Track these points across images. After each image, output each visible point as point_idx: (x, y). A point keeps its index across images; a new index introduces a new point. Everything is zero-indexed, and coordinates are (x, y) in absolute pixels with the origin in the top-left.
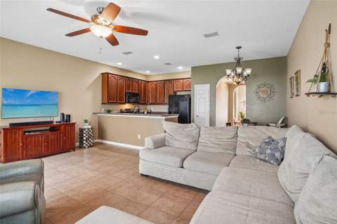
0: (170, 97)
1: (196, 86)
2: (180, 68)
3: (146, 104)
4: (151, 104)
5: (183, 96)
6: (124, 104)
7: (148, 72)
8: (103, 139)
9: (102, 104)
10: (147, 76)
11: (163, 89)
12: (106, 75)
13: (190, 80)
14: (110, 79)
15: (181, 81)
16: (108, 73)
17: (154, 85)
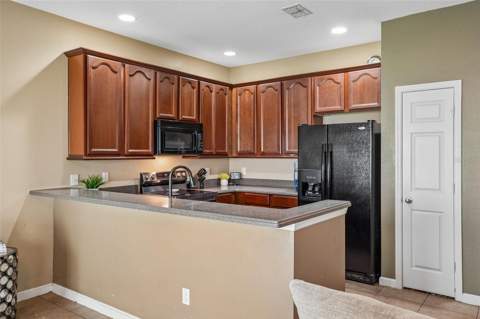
0: (303, 131)
1: (398, 90)
2: (339, 30)
3: (224, 155)
4: (242, 155)
5: (351, 128)
6: (150, 156)
7: (229, 56)
8: (66, 284)
9: (71, 158)
10: (228, 70)
11: (277, 107)
12: (80, 58)
13: (373, 72)
14: (91, 72)
15: (340, 77)
16: (86, 52)
17: (248, 97)
